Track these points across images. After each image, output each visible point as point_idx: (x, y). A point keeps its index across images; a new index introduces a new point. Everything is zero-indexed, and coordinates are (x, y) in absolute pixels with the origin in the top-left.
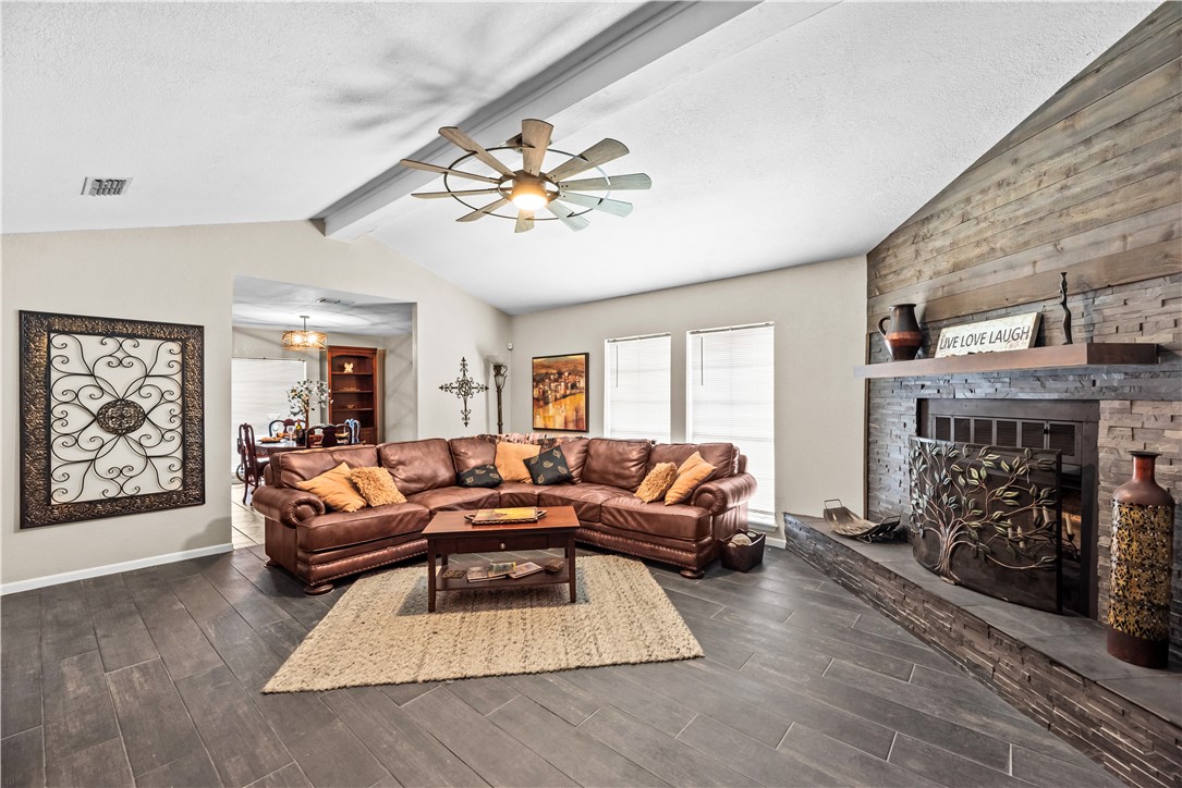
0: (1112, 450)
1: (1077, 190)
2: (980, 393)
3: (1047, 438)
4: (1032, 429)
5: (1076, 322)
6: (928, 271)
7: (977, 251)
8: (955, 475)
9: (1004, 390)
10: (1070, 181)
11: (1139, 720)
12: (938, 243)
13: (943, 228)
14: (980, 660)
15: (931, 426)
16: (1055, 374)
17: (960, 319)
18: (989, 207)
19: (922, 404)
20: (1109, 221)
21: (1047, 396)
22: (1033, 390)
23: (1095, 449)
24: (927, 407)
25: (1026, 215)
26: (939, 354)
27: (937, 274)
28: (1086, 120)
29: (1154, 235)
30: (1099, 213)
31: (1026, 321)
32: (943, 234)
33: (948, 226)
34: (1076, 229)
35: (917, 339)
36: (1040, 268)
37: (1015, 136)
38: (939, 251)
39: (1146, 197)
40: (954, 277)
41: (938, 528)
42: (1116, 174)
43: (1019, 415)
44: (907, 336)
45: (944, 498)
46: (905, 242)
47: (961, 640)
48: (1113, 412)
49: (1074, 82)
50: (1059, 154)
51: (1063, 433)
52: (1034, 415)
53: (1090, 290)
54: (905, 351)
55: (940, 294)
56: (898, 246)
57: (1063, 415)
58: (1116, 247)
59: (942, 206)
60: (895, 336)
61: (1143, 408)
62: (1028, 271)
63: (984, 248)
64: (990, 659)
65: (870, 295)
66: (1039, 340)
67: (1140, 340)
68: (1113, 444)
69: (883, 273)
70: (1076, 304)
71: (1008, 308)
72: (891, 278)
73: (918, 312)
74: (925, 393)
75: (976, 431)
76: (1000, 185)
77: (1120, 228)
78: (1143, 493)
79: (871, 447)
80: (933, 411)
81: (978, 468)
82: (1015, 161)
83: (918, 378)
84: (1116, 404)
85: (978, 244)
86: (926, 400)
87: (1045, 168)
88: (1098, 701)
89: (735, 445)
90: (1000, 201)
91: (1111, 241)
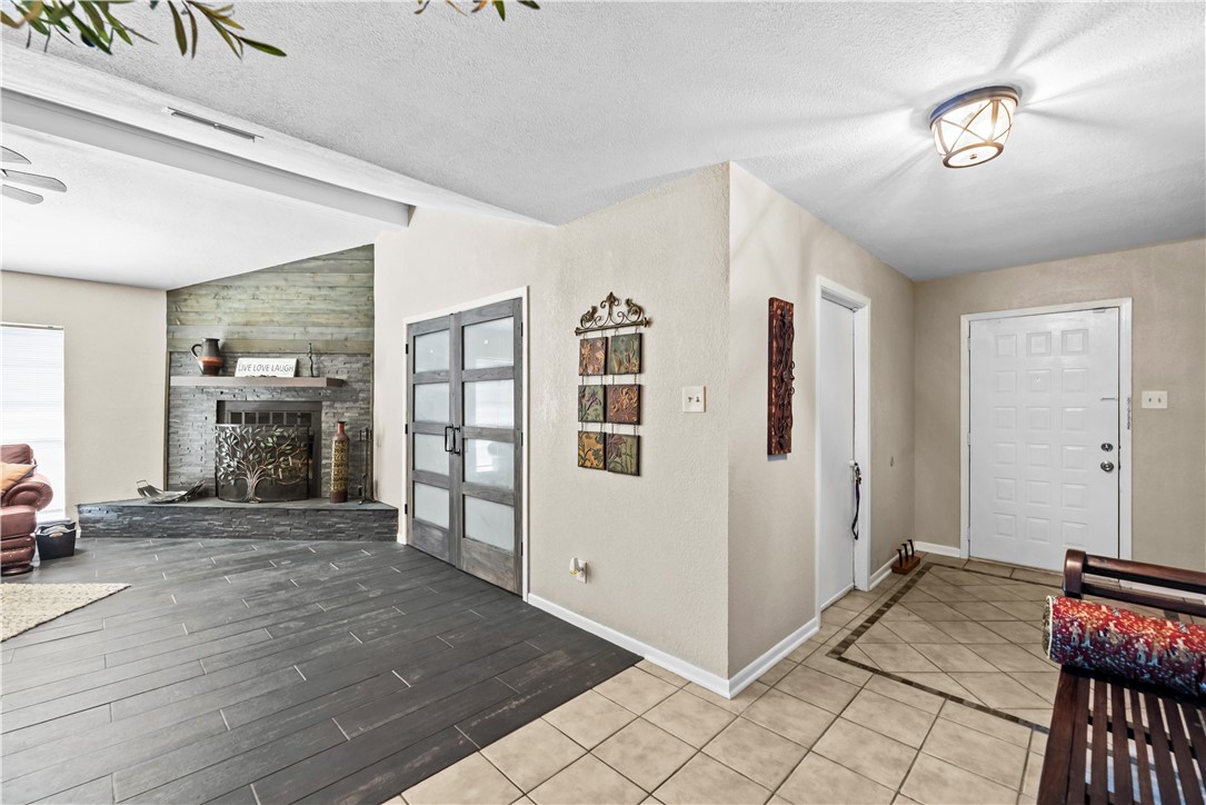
0: (327, 422)
1: (314, 307)
2: (263, 398)
3: (299, 420)
4: (292, 415)
5: (314, 366)
6: (227, 319)
7: (263, 319)
8: (258, 443)
9: (277, 397)
10: (312, 302)
11: (347, 515)
12: (236, 305)
13: (239, 297)
14: (283, 528)
15: (228, 416)
16: (304, 389)
17: (249, 354)
18: (270, 297)
19: (220, 404)
20: (326, 326)
21: (300, 399)
22: (293, 396)
23: (320, 423)
24: (224, 406)
25: (291, 309)
26: (238, 374)
27: (235, 324)
28: (319, 278)
29: (343, 337)
30: (323, 321)
31: (292, 362)
32: (238, 302)
33: (244, 297)
34: (314, 325)
35: (220, 363)
36: (298, 337)
37: (286, 267)
38: (236, 310)
39: (339, 321)
40: (247, 329)
41: (246, 475)
42: (330, 307)
43: (285, 408)
44: (214, 359)
45: (251, 457)
46: (207, 295)
47: (272, 525)
48: (327, 406)
49: (314, 258)
50: (307, 287)
51: (306, 417)
52: (292, 408)
53: (319, 354)
54: (212, 369)
55: (236, 336)
56: (201, 296)
57: (306, 408)
58: (329, 337)
59: (238, 283)
60: (206, 359)
61: (337, 405)
62: (291, 337)
63: (267, 318)
64: (289, 525)
65: (169, 322)
66: (297, 374)
67: (337, 377)
68: (328, 421)
69: (184, 310)
70: (314, 358)
71: (281, 354)
72: (192, 316)
73: (220, 344)
74: (222, 398)
75: (259, 417)
76: (277, 288)
77: (330, 330)
78: (342, 436)
79: (171, 436)
80: (228, 407)
81: (272, 437)
82: (286, 280)
83: (218, 387)
84: (328, 403)
85: (263, 314)
86: (223, 402)
87: (301, 290)
88: (334, 517)
89: (32, 447)
90: (277, 296)
91: (327, 334)
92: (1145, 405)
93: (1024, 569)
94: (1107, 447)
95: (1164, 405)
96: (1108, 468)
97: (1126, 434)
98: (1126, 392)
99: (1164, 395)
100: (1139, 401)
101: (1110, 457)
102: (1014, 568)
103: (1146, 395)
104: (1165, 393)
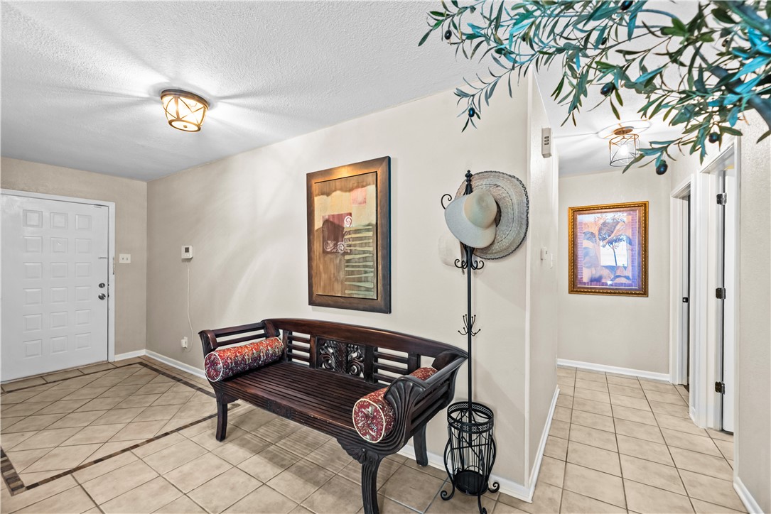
92: (121, 261)
93: (48, 374)
94: (101, 286)
95: (129, 262)
96: (102, 297)
97: (112, 277)
98: (112, 254)
99: (129, 256)
100: (118, 260)
101: (104, 291)
102: (42, 376)
103: (121, 256)
104: (130, 255)
